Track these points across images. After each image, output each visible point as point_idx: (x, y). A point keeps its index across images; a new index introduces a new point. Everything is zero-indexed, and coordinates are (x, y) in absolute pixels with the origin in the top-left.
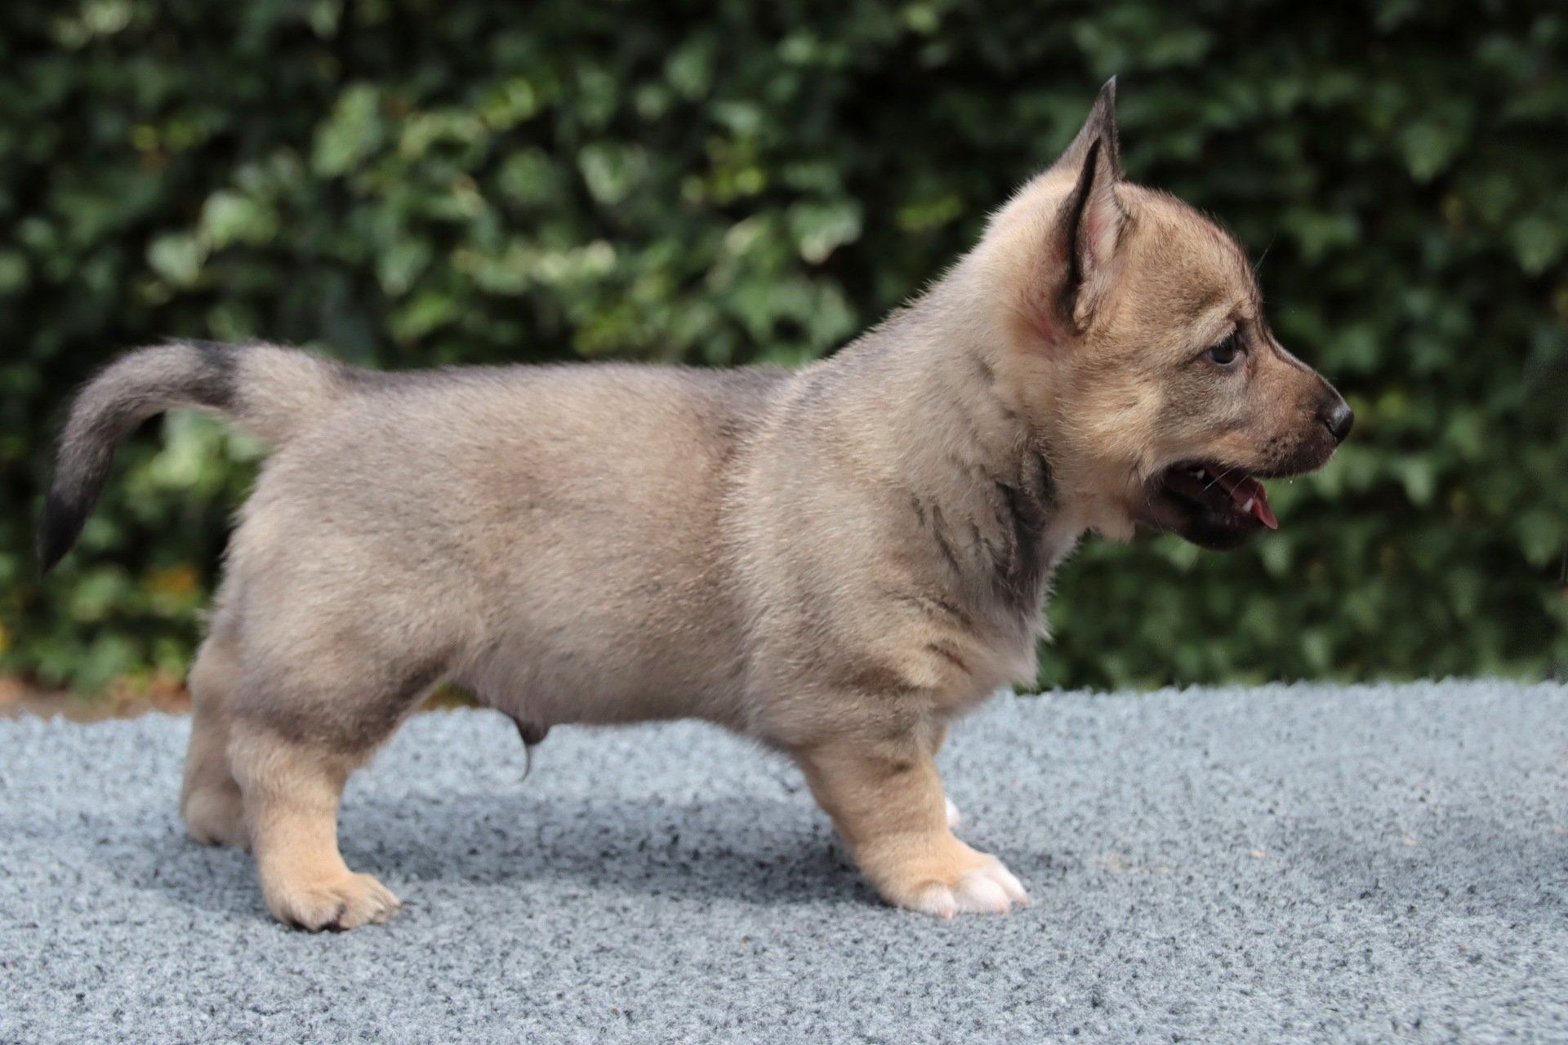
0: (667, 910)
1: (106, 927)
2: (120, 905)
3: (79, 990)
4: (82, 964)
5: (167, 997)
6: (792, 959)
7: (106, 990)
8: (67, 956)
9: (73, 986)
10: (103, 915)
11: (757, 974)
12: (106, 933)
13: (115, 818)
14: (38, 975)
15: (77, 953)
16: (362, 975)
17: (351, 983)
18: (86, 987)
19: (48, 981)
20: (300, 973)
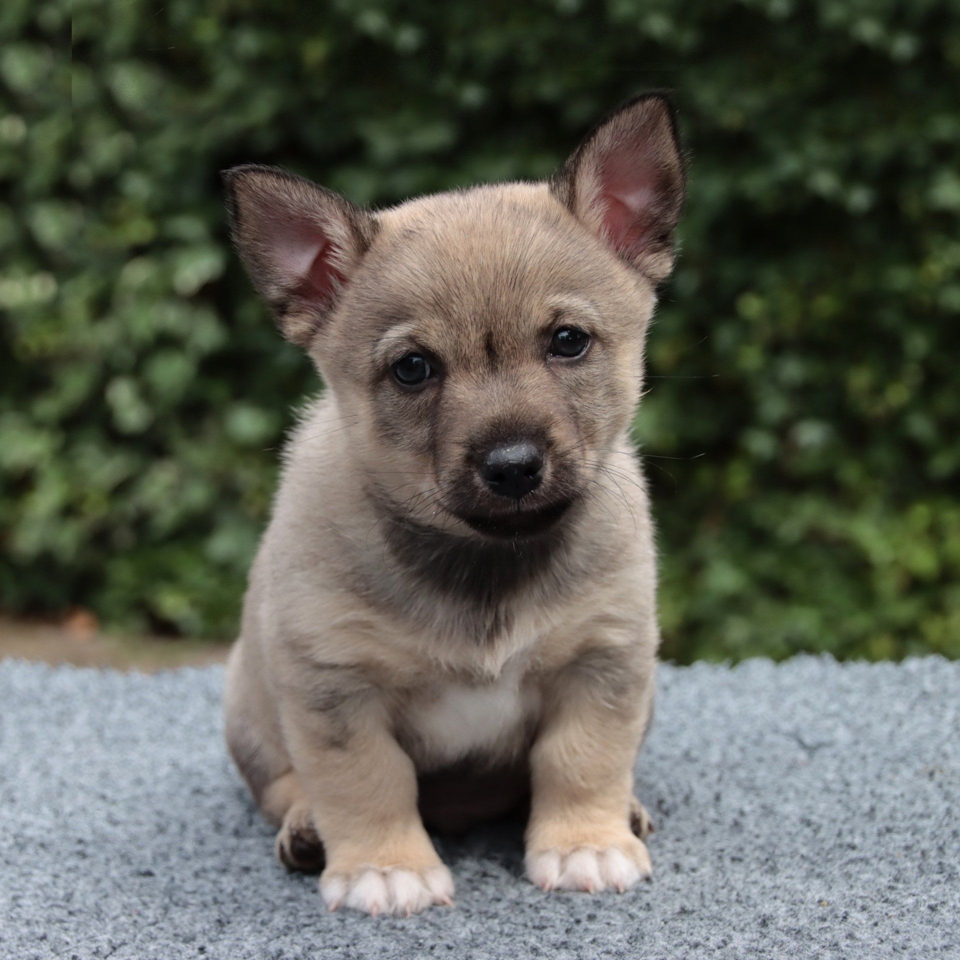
0: (734, 872)
1: (213, 876)
2: (223, 854)
3: (201, 941)
4: (200, 914)
5: (285, 949)
6: (876, 924)
7: (226, 942)
8: (186, 905)
9: (193, 939)
10: (210, 863)
11: (848, 942)
12: (215, 882)
13: (202, 768)
14: (161, 925)
15: (194, 901)
16: (463, 933)
17: (455, 942)
18: (206, 939)
19: (171, 931)
20: (403, 929)
